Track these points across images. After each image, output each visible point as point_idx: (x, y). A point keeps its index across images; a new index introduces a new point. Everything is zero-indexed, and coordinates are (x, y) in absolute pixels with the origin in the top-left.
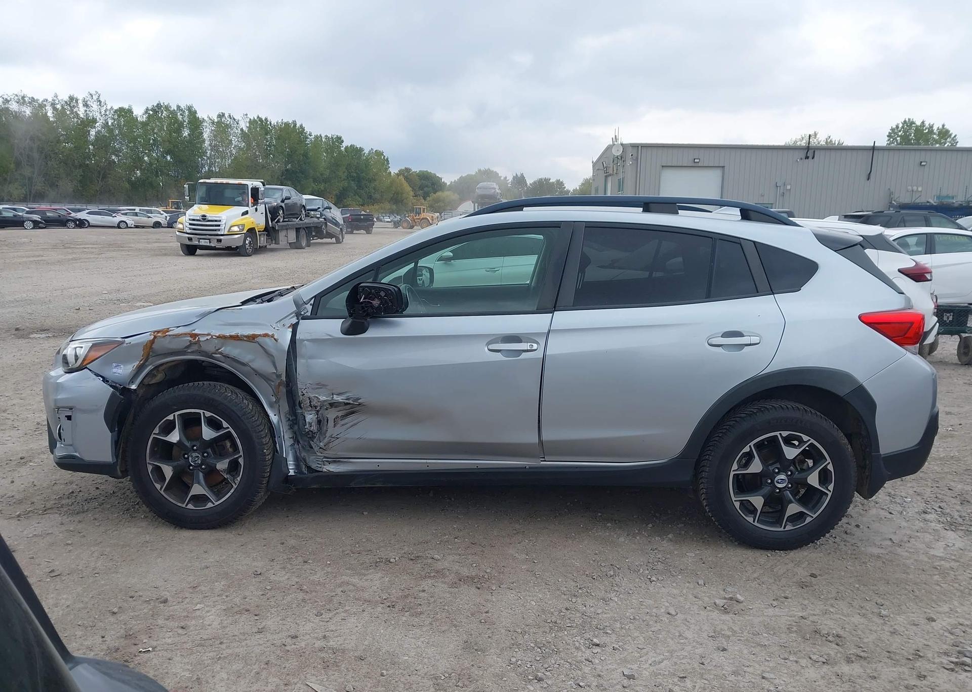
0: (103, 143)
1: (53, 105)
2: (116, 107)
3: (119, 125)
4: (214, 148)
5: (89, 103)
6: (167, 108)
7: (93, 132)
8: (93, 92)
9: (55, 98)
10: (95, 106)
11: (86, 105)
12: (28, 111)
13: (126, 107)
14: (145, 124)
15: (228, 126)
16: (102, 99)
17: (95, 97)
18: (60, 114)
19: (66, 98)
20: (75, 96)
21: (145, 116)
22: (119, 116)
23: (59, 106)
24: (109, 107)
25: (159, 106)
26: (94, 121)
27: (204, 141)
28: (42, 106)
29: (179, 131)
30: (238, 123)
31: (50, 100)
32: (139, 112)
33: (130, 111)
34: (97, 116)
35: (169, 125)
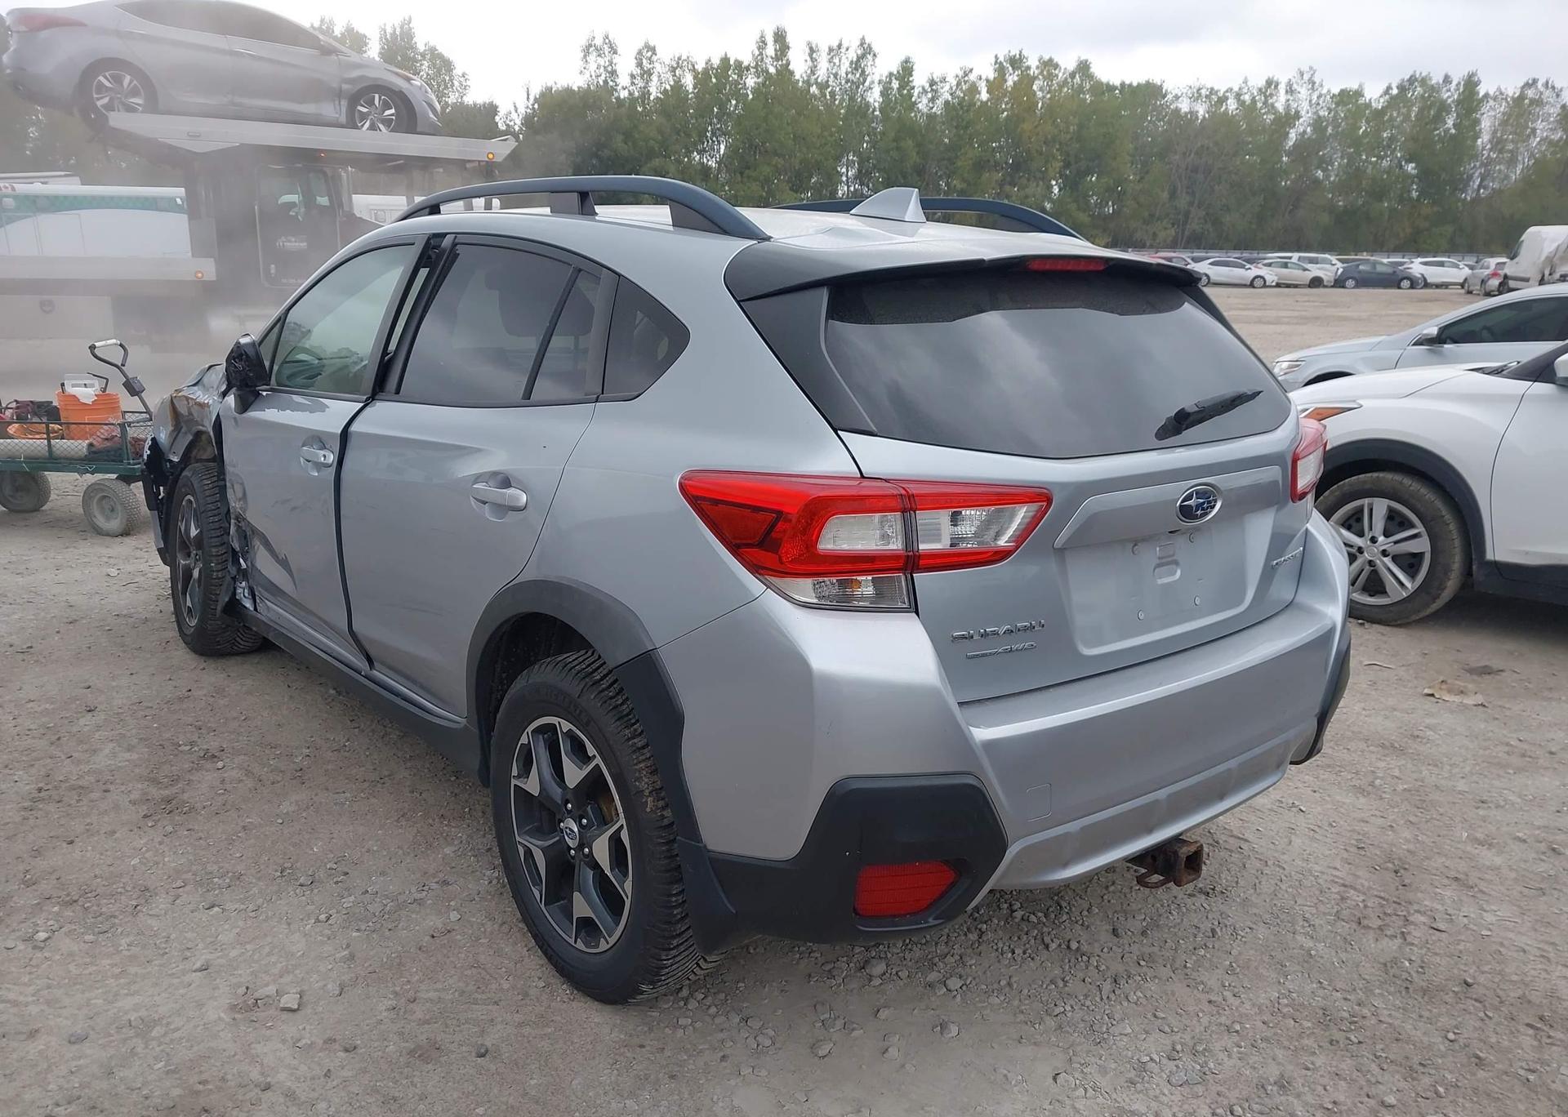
0: (1307, 151)
1: (1238, 96)
2: (1336, 91)
3: (1335, 118)
4: (1497, 144)
5: (1295, 86)
6: (1424, 81)
7: (1293, 135)
8: (1305, 68)
9: (1243, 85)
10: (1303, 92)
11: (1290, 90)
12: (1201, 110)
13: (1353, 86)
14: (1380, 113)
15: (1538, 102)
16: (1317, 79)
17: (1306, 77)
18: (1249, 110)
19: (1262, 83)
20: (1275, 79)
21: (1382, 100)
22: (1337, 104)
23: (1247, 98)
24: (1324, 91)
25: (1412, 80)
26: (1297, 116)
27: (1477, 136)
28: (1222, 100)
29: (1439, 119)
30: (1558, 96)
31: (1236, 89)
32: (1373, 94)
33: (1359, 93)
34: (1304, 107)
35: (1421, 110)
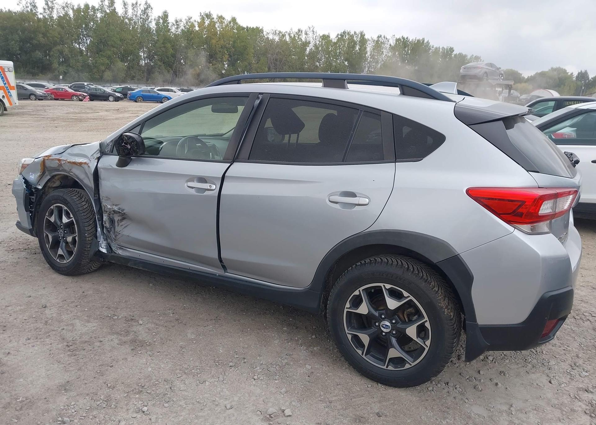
0: (313, 55)
1: (289, 34)
2: (321, 35)
3: (322, 44)
4: (372, 56)
5: (308, 33)
6: (348, 33)
7: (308, 49)
8: (310, 26)
9: (291, 31)
10: (311, 34)
11: (306, 34)
12: (277, 38)
13: (327, 34)
14: (335, 44)
15: (383, 43)
16: (315, 30)
17: (311, 29)
18: (293, 39)
19: (297, 31)
20: (301, 29)
21: (336, 39)
22: (322, 39)
23: (292, 35)
24: (318, 35)
25: (344, 32)
26: (309, 43)
27: (366, 53)
28: (284, 36)
29: (354, 47)
30: (388, 41)
31: (288, 32)
32: (333, 37)
33: (328, 36)
34: (311, 40)
35: (349, 43)
